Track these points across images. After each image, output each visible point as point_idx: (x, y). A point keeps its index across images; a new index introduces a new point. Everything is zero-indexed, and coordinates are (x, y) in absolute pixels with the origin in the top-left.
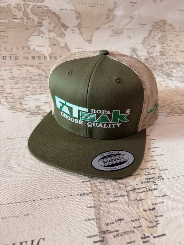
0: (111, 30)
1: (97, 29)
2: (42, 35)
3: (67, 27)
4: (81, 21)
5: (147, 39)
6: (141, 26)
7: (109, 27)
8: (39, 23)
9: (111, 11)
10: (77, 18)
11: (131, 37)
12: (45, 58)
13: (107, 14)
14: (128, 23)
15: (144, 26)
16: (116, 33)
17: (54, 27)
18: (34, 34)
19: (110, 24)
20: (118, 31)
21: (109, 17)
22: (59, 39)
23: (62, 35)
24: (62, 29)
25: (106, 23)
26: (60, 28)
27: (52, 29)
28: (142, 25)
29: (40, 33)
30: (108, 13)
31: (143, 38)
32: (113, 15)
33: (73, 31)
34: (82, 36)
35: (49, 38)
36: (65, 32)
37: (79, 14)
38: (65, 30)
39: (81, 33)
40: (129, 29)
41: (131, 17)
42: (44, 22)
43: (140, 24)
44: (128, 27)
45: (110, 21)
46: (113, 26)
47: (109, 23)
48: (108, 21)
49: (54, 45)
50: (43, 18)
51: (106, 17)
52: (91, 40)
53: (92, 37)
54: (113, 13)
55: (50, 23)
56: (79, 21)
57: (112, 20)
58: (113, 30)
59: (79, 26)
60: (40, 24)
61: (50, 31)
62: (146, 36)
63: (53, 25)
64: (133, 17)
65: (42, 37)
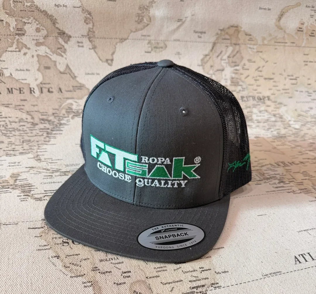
0: (147, 42)
1: (122, 40)
2: (24, 50)
3: (70, 37)
4: (93, 26)
5: (208, 57)
6: (197, 35)
7: (143, 37)
8: (18, 29)
9: (144, 8)
10: (86, 21)
11: (181, 55)
12: (31, 91)
13: (139, 15)
14: (175, 31)
15: (203, 35)
16: (156, 47)
17: (45, 37)
18: (10, 49)
19: (144, 32)
20: (158, 43)
21: (142, 19)
22: (54, 57)
23: (61, 50)
24: (60, 40)
25: (137, 30)
26: (56, 38)
27: (42, 40)
28: (200, 34)
29: (21, 47)
30: (140, 12)
31: (202, 57)
32: (149, 16)
33: (80, 44)
34: (95, 51)
35: (38, 56)
36: (66, 46)
37: (90, 14)
38: (66, 42)
39: (94, 48)
40: (179, 40)
41: (179, 20)
42: (26, 27)
43: (195, 32)
44: (176, 36)
45: (144, 27)
46: (149, 36)
47: (142, 29)
48: (140, 26)
49: (48, 68)
50: (24, 20)
51: (137, 19)
52: (112, 60)
53: (113, 53)
54: (149, 13)
55: (38, 30)
56: (91, 26)
57: (148, 25)
58: (149, 43)
59: (90, 36)
60: (20, 32)
61: (38, 44)
62: (207, 52)
63: (44, 32)
64: (183, 21)
65: (25, 54)
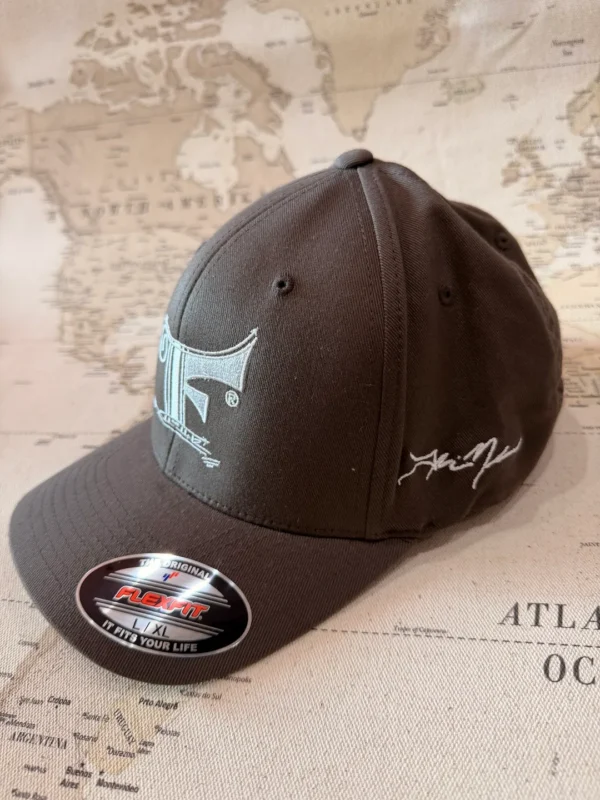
0: (438, 84)
1: (388, 87)
2: (216, 131)
3: (288, 97)
4: (333, 69)
5: (588, 96)
6: (561, 48)
7: (431, 76)
8: (207, 98)
9: (436, 16)
10: (319, 63)
11: (517, 100)
13: (423, 31)
15: (575, 49)
16: (459, 92)
17: (250, 104)
18: (195, 132)
19: (435, 64)
20: (464, 82)
21: (431, 38)
22: (262, 137)
23: (273, 123)
24: (275, 106)
25: (419, 63)
26: (267, 102)
27: (243, 109)
28: (568, 48)
30: (426, 25)
32: (446, 29)
33: (307, 107)
34: (335, 119)
35: (237, 138)
36: (284, 115)
37: (326, 47)
38: (283, 106)
39: (333, 110)
40: (513, 69)
41: (516, 25)
43: (556, 43)
45: (435, 53)
46: (445, 70)
47: (429, 59)
48: (427, 53)
49: (248, 157)
50: (217, 81)
51: (419, 40)
52: (364, 130)
53: (368, 116)
54: (446, 23)
55: (238, 93)
56: (327, 70)
57: (443, 47)
58: (446, 83)
59: (327, 89)
60: (211, 101)
62: (584, 86)
63: (247, 96)
64: (526, 24)
